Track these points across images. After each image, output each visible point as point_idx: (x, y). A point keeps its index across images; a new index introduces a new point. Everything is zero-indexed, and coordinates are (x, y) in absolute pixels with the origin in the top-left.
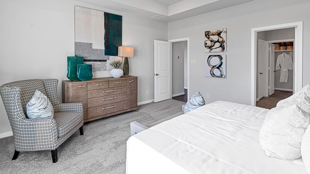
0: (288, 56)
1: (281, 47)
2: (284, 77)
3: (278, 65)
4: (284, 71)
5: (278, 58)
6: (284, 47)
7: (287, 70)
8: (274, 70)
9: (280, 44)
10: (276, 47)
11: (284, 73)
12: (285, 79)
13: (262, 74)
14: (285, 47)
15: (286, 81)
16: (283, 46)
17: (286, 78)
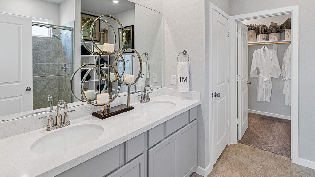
0: (271, 52)
1: (259, 36)
2: (264, 91)
3: (253, 68)
4: (265, 80)
5: (254, 57)
6: (264, 36)
7: (269, 79)
8: (247, 79)
9: (257, 30)
10: (251, 36)
11: (264, 85)
12: (266, 95)
13: (219, 96)
14: (266, 36)
15: (268, 100)
16: (262, 33)
17: (268, 94)
